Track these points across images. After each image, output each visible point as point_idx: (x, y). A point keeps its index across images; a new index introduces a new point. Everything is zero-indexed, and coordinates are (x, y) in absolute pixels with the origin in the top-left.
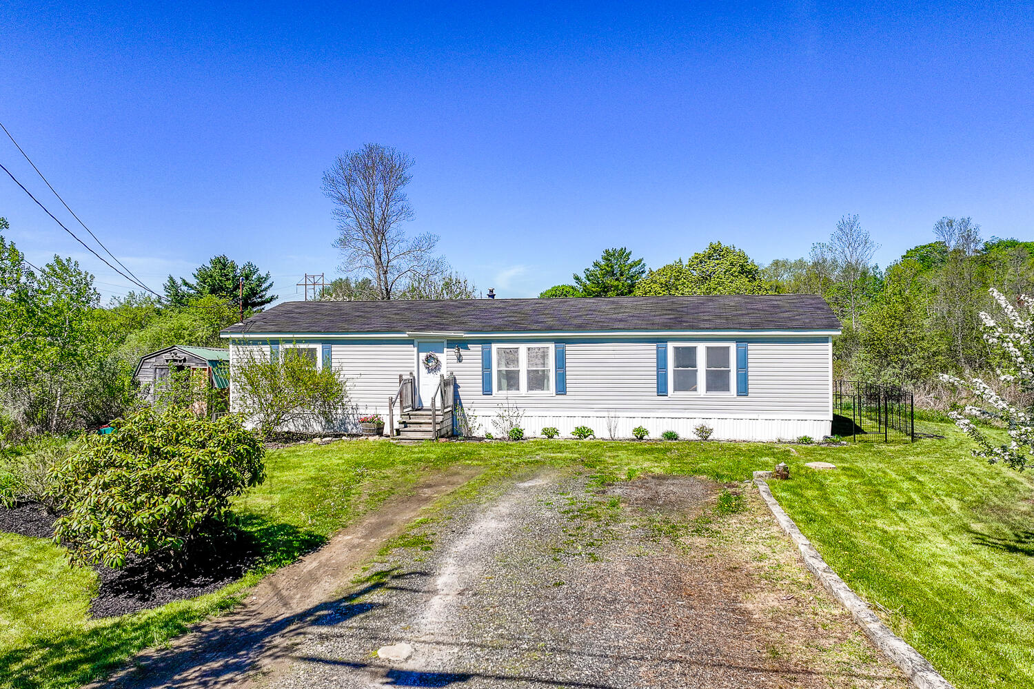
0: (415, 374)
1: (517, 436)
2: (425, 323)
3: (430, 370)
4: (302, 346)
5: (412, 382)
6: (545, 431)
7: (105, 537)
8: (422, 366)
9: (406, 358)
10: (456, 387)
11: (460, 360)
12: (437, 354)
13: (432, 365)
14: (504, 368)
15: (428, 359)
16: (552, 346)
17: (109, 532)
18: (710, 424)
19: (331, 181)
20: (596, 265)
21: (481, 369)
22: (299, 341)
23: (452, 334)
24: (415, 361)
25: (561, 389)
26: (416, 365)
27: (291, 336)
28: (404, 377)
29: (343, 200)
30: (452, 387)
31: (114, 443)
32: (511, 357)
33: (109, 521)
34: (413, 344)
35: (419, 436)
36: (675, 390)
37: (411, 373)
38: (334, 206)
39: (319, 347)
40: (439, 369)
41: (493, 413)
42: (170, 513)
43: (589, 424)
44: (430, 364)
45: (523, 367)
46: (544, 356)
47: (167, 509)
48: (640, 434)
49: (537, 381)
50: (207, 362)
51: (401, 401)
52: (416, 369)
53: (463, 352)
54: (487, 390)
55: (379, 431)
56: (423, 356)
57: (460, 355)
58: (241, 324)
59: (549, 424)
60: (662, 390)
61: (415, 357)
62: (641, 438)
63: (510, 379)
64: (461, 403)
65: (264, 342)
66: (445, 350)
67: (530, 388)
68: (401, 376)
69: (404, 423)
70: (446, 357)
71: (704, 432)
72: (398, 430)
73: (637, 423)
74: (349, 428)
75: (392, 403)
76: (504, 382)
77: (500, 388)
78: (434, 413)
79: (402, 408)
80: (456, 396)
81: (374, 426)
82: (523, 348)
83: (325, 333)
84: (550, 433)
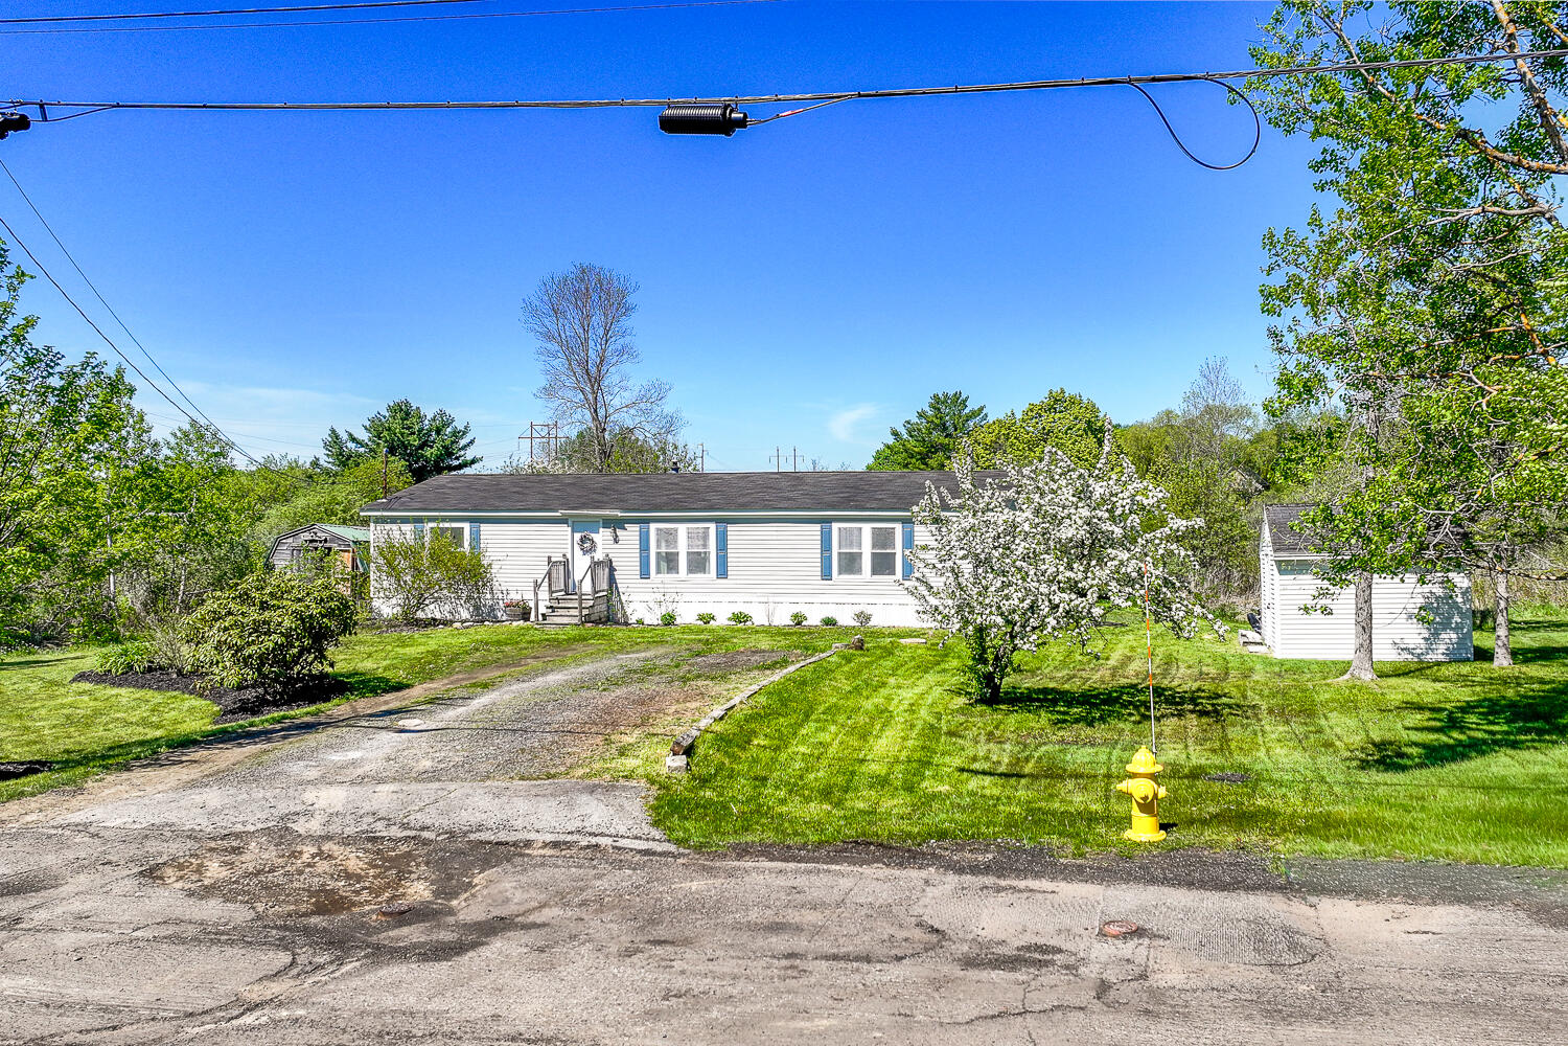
0: (569, 556)
1: (669, 620)
2: (583, 500)
3: (585, 552)
4: (447, 525)
5: (566, 564)
6: (701, 618)
7: (225, 668)
8: (577, 547)
9: (557, 539)
10: (612, 570)
11: (616, 541)
12: (593, 535)
13: (587, 546)
14: (663, 550)
15: (583, 540)
16: (712, 527)
17: (228, 664)
18: (868, 610)
19: (532, 311)
20: (921, 415)
21: (638, 551)
22: (444, 519)
23: (607, 512)
24: (569, 542)
25: (722, 573)
26: (569, 546)
27: (437, 514)
28: (553, 559)
29: (549, 337)
30: (607, 570)
31: (233, 598)
32: (669, 537)
33: (228, 655)
34: (567, 523)
35: (565, 620)
36: (840, 573)
37: (564, 555)
38: (539, 344)
39: (466, 526)
40: (595, 551)
41: (650, 597)
42: (273, 648)
43: (746, 610)
44: (585, 545)
45: (682, 548)
46: (705, 537)
47: (271, 645)
48: (799, 620)
49: (698, 563)
50: (351, 543)
51: (550, 585)
52: (569, 550)
53: (620, 532)
54: (645, 574)
55: (525, 616)
56: (577, 536)
57: (617, 536)
58: (384, 500)
59: (706, 610)
60: (826, 575)
61: (569, 537)
62: (799, 623)
63: (670, 562)
64: (617, 588)
65: (405, 520)
66: (601, 530)
67: (691, 570)
68: (549, 558)
69: (551, 607)
70: (602, 537)
71: (864, 618)
72: (543, 615)
73: (795, 609)
74: (499, 615)
75: (537, 586)
76: (664, 565)
77: (659, 571)
78: (580, 597)
79: (551, 592)
80: (612, 580)
81: (519, 611)
82: (682, 528)
83: (472, 511)
84: (706, 619)
